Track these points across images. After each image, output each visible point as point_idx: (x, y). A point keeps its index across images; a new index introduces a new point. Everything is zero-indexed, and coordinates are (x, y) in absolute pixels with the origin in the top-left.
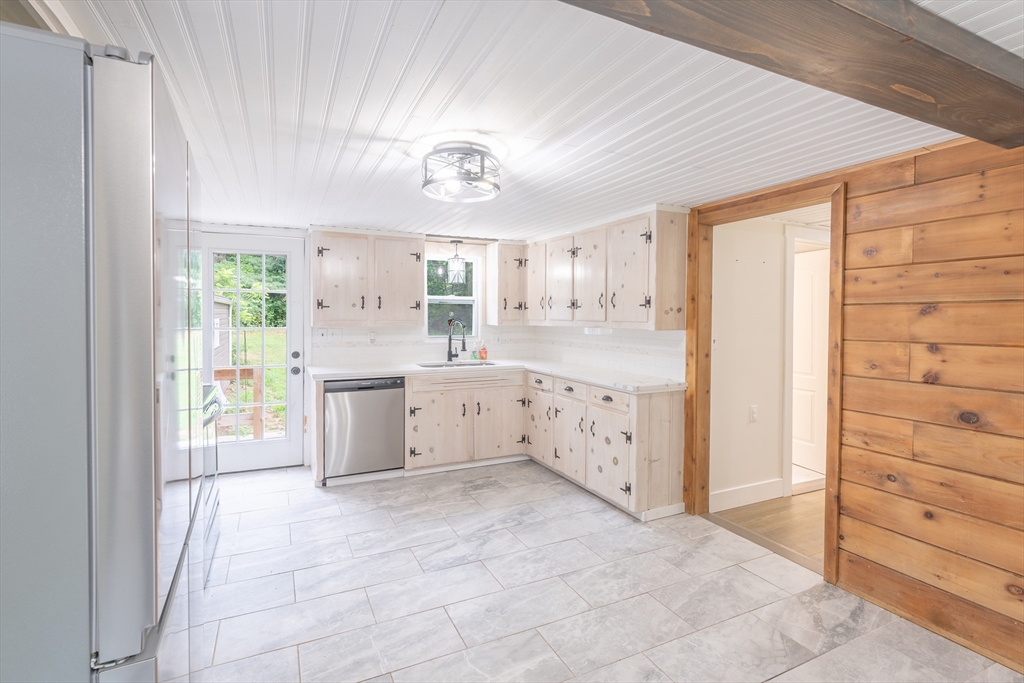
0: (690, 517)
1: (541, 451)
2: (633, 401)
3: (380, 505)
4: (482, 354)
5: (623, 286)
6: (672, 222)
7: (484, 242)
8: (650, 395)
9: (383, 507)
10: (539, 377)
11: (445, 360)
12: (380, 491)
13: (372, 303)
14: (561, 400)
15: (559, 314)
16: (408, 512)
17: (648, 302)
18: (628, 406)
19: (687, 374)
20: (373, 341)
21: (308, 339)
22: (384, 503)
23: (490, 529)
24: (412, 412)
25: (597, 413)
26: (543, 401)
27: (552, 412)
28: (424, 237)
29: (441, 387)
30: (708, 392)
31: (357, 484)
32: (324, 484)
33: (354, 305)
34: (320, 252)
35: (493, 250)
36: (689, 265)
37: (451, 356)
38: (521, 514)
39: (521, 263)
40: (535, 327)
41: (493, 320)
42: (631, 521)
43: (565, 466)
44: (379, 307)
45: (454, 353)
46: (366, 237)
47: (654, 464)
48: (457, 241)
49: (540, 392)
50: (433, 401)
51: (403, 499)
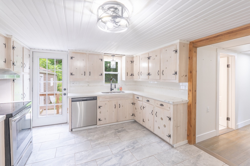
0: (190, 146)
1: (139, 119)
2: (172, 107)
3: (88, 139)
4: (121, 89)
5: (166, 68)
6: (184, 46)
7: (121, 56)
8: (177, 105)
9: (89, 140)
10: (138, 96)
11: (110, 91)
12: (89, 133)
13: (87, 74)
14: (145, 104)
15: (144, 77)
16: (97, 142)
17: (176, 73)
18: (170, 108)
19: (189, 97)
20: (88, 85)
21: (69, 85)
22: (90, 138)
23: (124, 151)
24: (99, 107)
25: (158, 109)
26: (139, 104)
27: (142, 108)
28: (103, 54)
29: (108, 100)
30: (196, 103)
31: (82, 130)
32: (72, 130)
33: (82, 74)
34: (72, 58)
35: (124, 58)
36: (189, 61)
37: (111, 89)
38: (134, 143)
39: (132, 62)
40: (136, 81)
41: (124, 79)
42: (171, 147)
43: (146, 125)
44: (90, 75)
45: (112, 89)
46: (86, 54)
47: (178, 128)
48: (113, 56)
49: (138, 101)
50: (106, 104)
51: (96, 136)
